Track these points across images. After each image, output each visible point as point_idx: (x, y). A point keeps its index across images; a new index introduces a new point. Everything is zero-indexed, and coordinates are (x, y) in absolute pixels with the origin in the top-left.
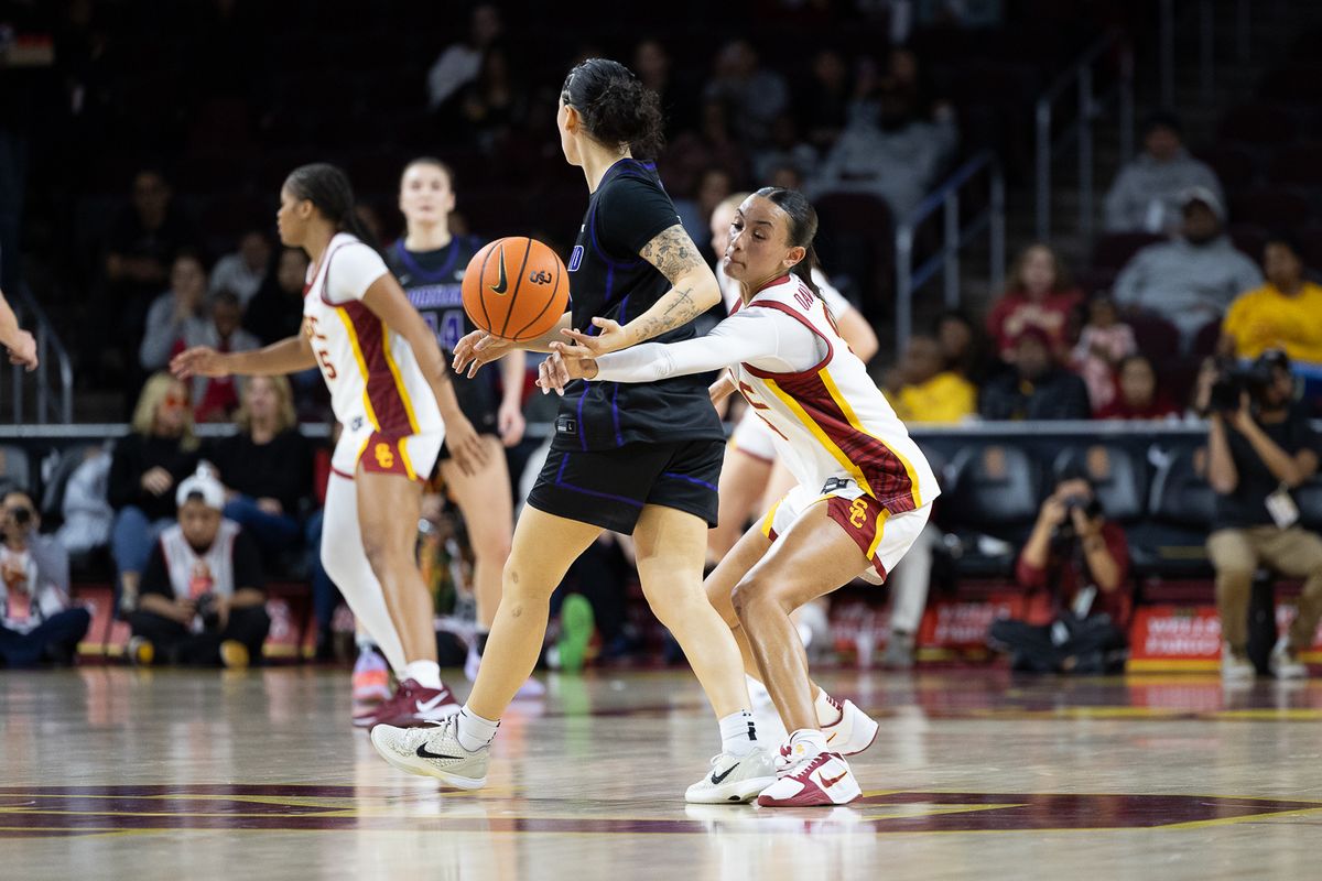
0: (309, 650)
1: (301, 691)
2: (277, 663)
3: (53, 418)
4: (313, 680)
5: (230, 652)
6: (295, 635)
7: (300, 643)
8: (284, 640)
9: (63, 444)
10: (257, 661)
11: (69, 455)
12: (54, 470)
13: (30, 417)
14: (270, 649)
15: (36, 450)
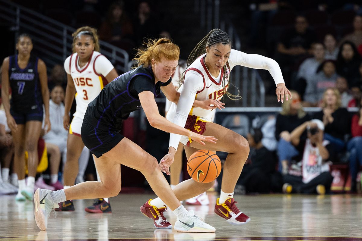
0: (348, 188)
1: (344, 203)
2: (336, 193)
3: (257, 105)
4: (349, 199)
5: (320, 189)
6: (342, 183)
7: (344, 186)
8: (338, 185)
9: (261, 114)
10: (329, 192)
11: (263, 118)
12: (258, 123)
13: (249, 105)
14: (334, 188)
15: (251, 116)
